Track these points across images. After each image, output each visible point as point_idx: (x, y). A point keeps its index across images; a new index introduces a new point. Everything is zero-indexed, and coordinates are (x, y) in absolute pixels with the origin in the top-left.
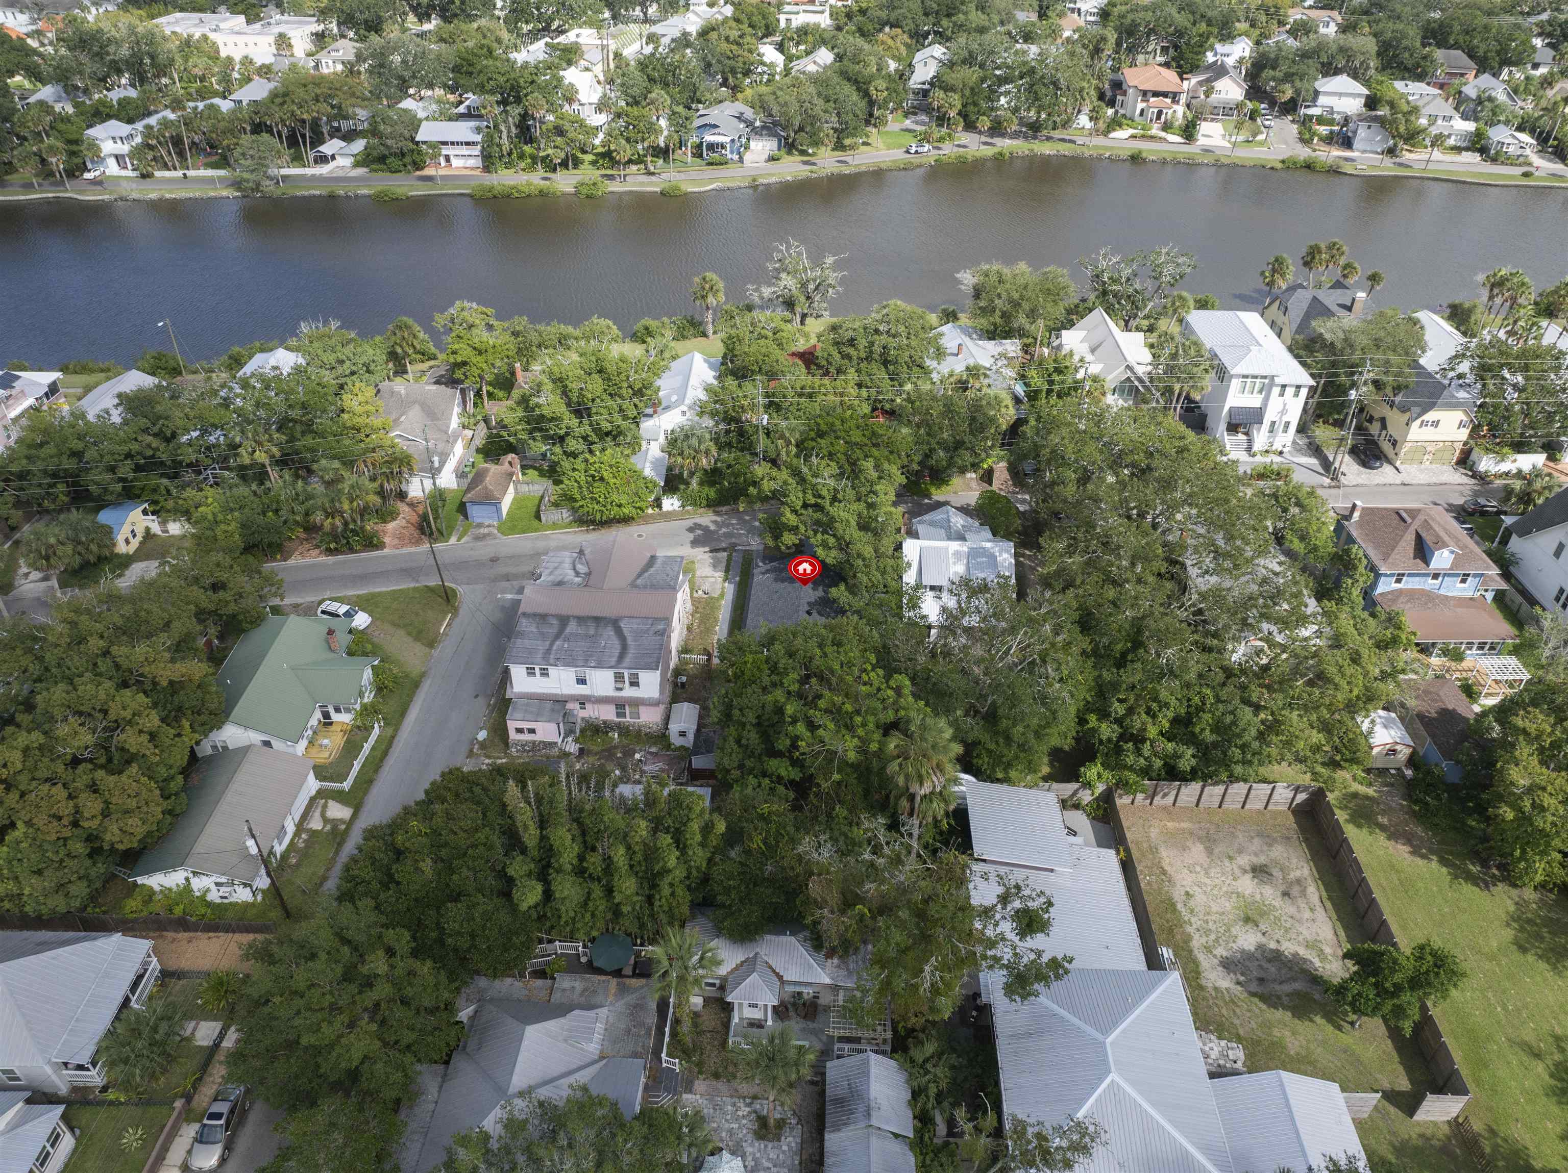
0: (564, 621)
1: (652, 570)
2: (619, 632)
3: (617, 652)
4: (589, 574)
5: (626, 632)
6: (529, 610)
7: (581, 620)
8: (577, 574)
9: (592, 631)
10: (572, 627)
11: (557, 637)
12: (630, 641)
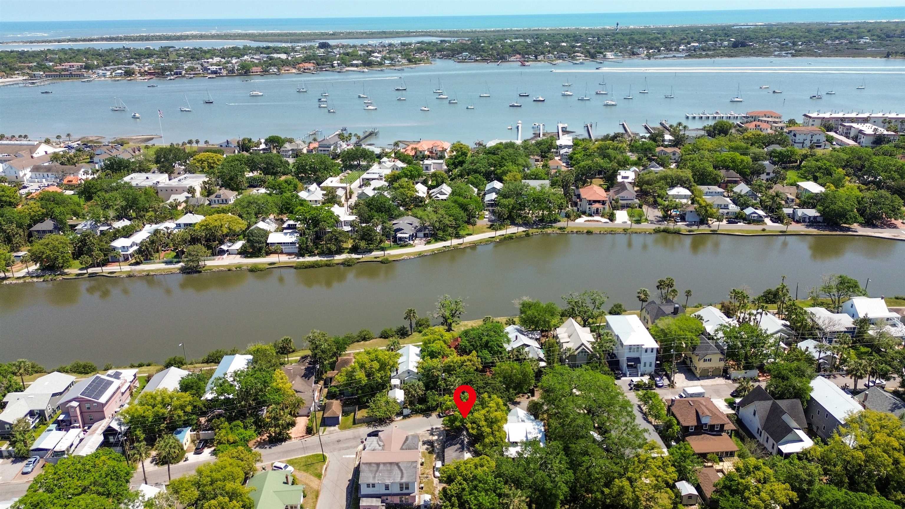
0: (378, 464)
1: (408, 442)
2: (399, 467)
3: (400, 476)
4: (384, 445)
5: (402, 468)
6: (365, 462)
7: (384, 464)
8: (380, 445)
9: (389, 468)
10: (381, 466)
11: (377, 471)
12: (404, 471)
